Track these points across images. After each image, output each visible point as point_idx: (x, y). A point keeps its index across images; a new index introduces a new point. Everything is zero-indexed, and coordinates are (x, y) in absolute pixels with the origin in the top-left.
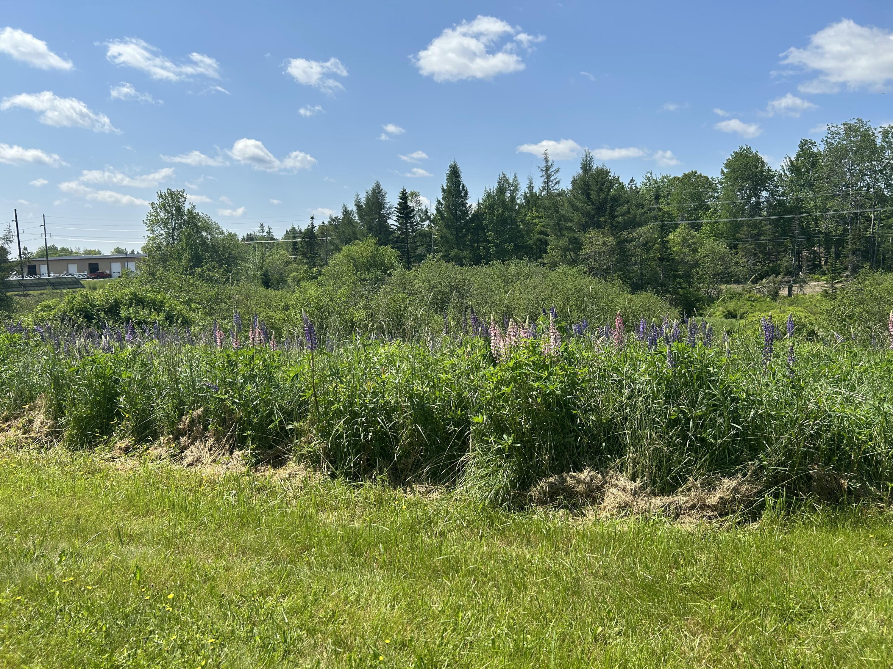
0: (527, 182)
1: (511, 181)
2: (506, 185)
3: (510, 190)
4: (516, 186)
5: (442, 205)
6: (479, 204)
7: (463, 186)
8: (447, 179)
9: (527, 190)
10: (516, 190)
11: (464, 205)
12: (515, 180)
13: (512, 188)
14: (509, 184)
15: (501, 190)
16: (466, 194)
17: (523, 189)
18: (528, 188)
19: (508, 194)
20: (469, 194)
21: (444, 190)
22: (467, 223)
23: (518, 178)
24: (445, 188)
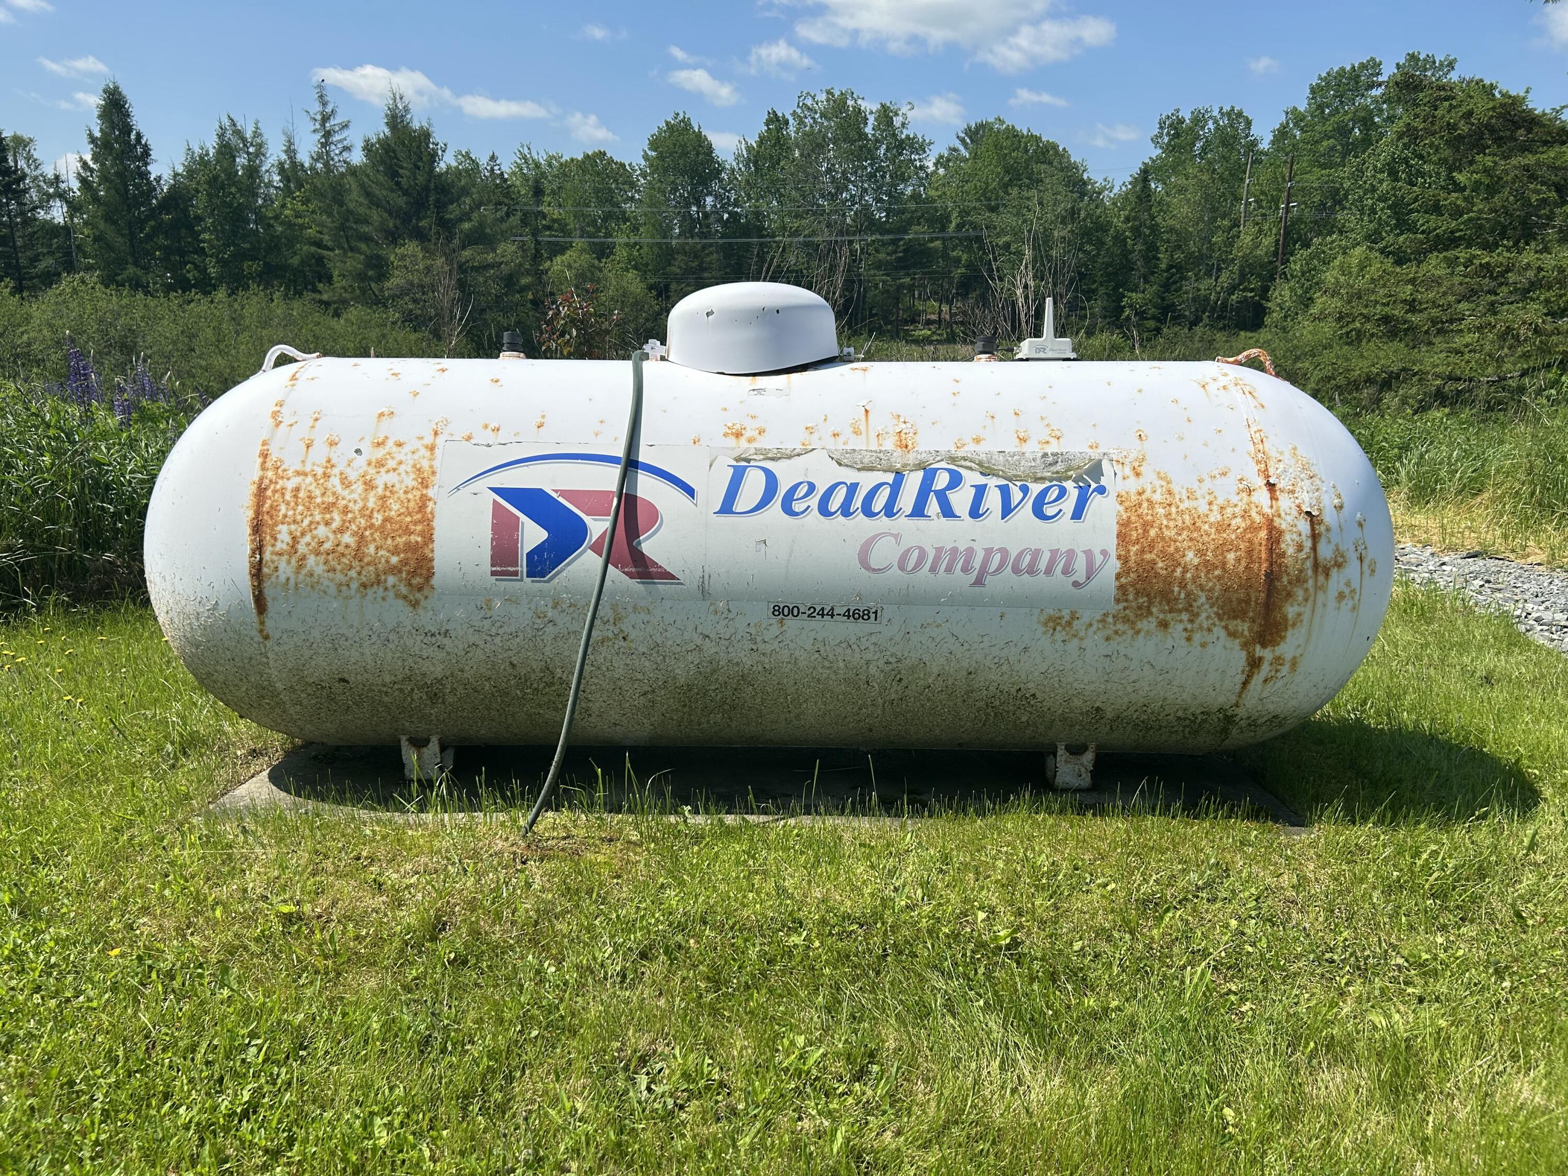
0: (283, 139)
1: (249, 135)
2: (235, 141)
3: (248, 153)
4: (260, 146)
5: (92, 170)
6: (176, 175)
7: (139, 136)
8: (100, 117)
9: (284, 157)
10: (260, 152)
11: (145, 175)
12: (256, 134)
13: (251, 150)
14: (244, 140)
15: (226, 151)
16: (146, 152)
17: (275, 154)
18: (286, 152)
19: (241, 160)
20: (154, 154)
21: (93, 140)
22: (153, 213)
23: (263, 130)
24: (98, 134)
